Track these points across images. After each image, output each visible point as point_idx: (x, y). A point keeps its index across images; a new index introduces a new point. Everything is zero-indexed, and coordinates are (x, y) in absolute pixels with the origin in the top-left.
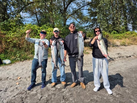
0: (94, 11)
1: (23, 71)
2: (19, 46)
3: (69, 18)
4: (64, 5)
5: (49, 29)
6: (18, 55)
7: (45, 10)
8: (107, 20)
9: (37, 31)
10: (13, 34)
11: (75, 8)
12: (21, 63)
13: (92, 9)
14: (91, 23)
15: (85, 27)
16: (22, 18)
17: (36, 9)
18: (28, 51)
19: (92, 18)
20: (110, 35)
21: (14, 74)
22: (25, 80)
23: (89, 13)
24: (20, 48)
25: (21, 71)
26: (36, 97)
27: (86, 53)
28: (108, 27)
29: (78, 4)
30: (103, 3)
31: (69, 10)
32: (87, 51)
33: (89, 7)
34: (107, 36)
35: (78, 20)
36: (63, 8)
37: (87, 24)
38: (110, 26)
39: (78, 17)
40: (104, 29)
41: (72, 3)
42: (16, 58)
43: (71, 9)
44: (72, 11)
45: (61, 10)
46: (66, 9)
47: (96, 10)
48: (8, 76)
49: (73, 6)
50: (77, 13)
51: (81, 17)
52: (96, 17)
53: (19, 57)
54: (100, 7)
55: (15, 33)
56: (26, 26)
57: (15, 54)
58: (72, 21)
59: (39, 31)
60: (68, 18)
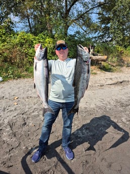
0: (107, 16)
1: (19, 91)
2: (10, 61)
3: (72, 25)
4: (66, 6)
5: (48, 39)
6: (10, 72)
7: (41, 13)
8: (124, 30)
9: (32, 42)
10: (2, 44)
11: (81, 12)
12: (15, 81)
13: (104, 13)
14: (101, 34)
15: (92, 39)
16: (12, 23)
17: (28, 11)
18: (21, 67)
19: (103, 26)
20: (125, 51)
21: (9, 93)
22: (23, 101)
23: (99, 18)
24: (12, 63)
25: (17, 91)
26: (38, 118)
27: (93, 74)
28: (123, 40)
29: (86, 5)
30: (120, 5)
31: (73, 14)
32: (94, 71)
33: (99, 10)
34: (121, 53)
35: (84, 28)
36: (64, 10)
37: (96, 35)
38: (127, 38)
39: (83, 24)
40: (118, 43)
41: (77, 3)
42: (8, 75)
43: (75, 12)
44: (76, 14)
45: (61, 13)
46: (68, 11)
47: (110, 14)
48: (3, 95)
49: (79, 7)
50: (83, 18)
51: (88, 23)
52: (109, 25)
53: (12, 74)
54: (115, 11)
55: (6, 43)
56: (18, 35)
57: (7, 70)
58: (75, 29)
59: (34, 42)
60: (70, 24)
